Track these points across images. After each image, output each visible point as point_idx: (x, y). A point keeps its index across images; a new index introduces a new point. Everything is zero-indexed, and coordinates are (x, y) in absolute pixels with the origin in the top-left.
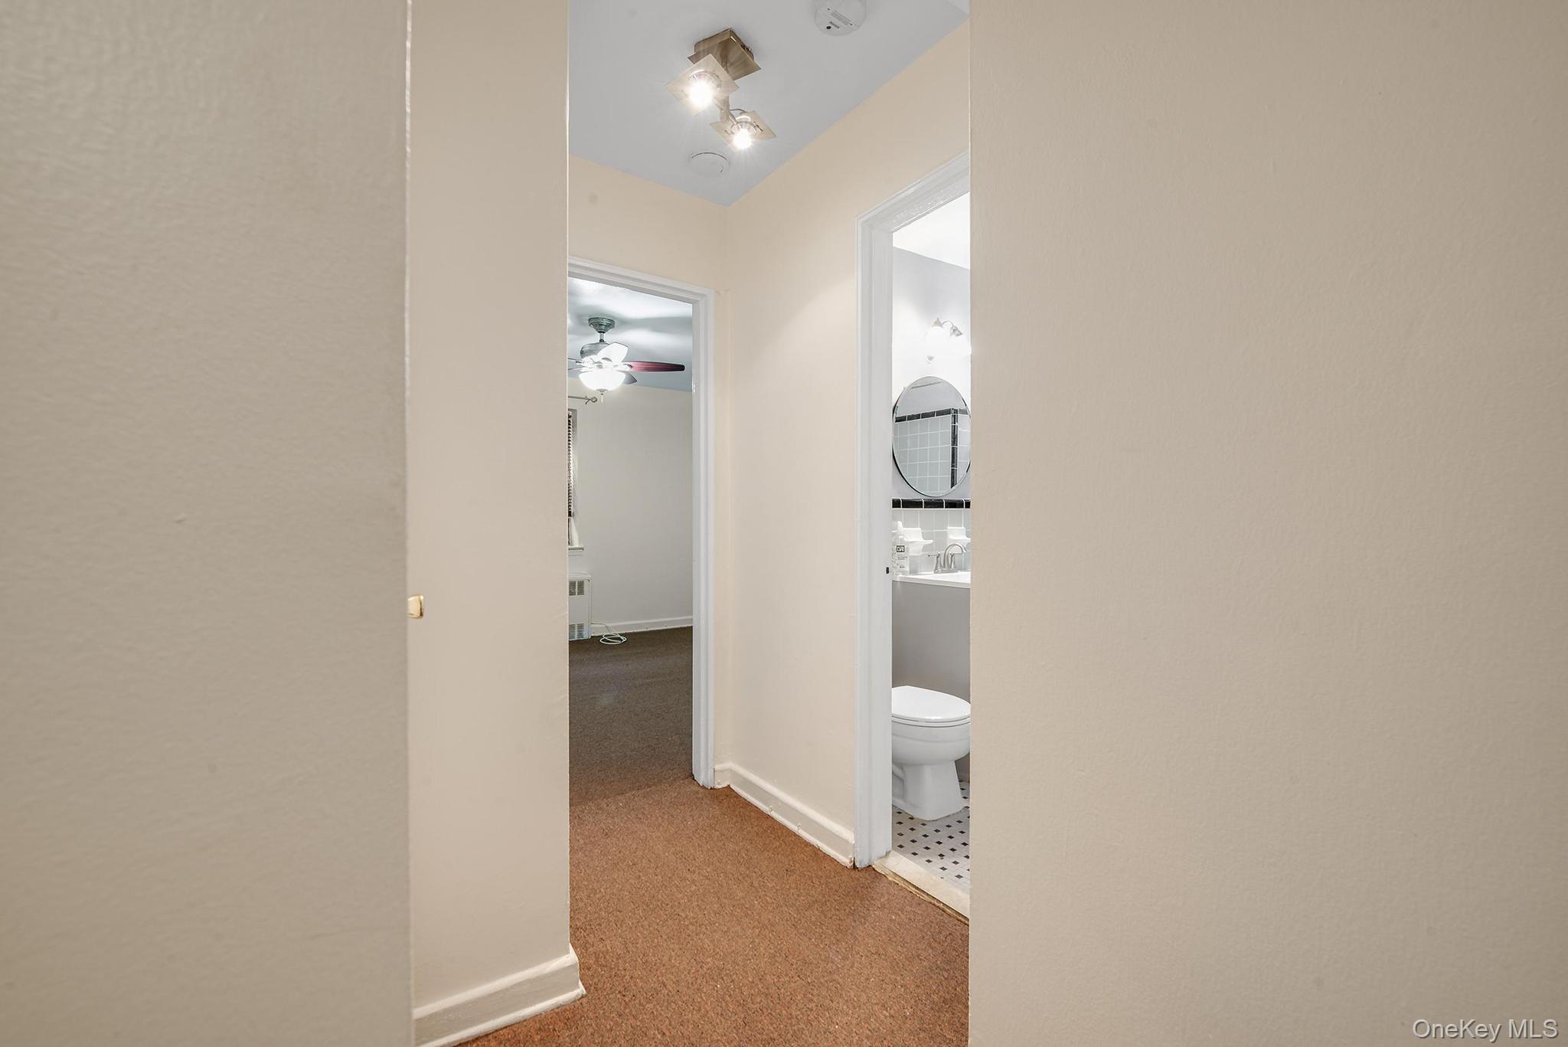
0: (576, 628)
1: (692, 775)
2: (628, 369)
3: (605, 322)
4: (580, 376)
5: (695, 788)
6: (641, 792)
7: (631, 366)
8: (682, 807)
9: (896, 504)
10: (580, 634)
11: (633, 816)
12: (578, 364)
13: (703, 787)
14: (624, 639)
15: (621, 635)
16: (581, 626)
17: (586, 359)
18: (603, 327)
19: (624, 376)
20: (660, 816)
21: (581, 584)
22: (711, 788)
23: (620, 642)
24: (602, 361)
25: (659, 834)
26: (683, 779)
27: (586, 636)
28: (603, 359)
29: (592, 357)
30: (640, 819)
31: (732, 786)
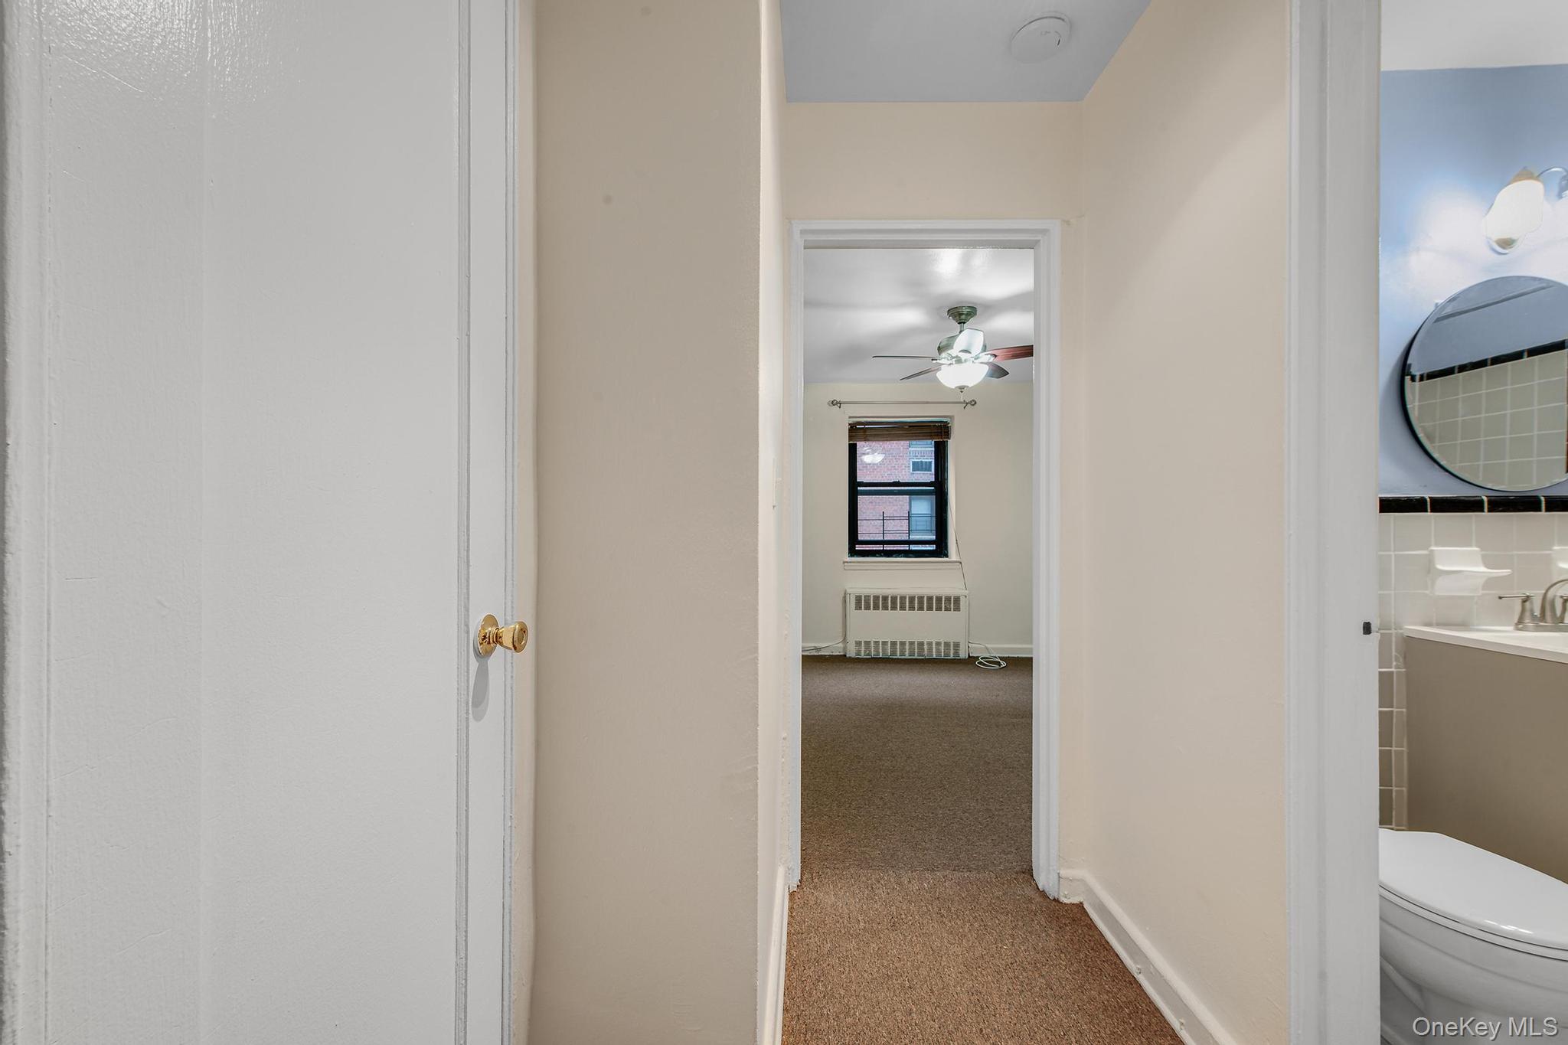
0: (952, 646)
1: (1029, 872)
2: (992, 359)
3: (965, 311)
4: (939, 375)
5: (1029, 892)
6: (957, 874)
7: (996, 356)
8: (1003, 918)
9: (1388, 506)
10: (956, 653)
11: (936, 909)
12: (934, 362)
13: (1043, 894)
14: (1003, 664)
15: (1001, 658)
16: (957, 645)
17: (944, 355)
18: (963, 317)
19: (986, 368)
20: (969, 921)
21: (957, 600)
22: (1054, 899)
23: (997, 667)
24: (960, 355)
25: (958, 950)
26: (1017, 873)
27: (963, 655)
28: (960, 351)
29: (949, 352)
30: (942, 916)
31: (1087, 906)
